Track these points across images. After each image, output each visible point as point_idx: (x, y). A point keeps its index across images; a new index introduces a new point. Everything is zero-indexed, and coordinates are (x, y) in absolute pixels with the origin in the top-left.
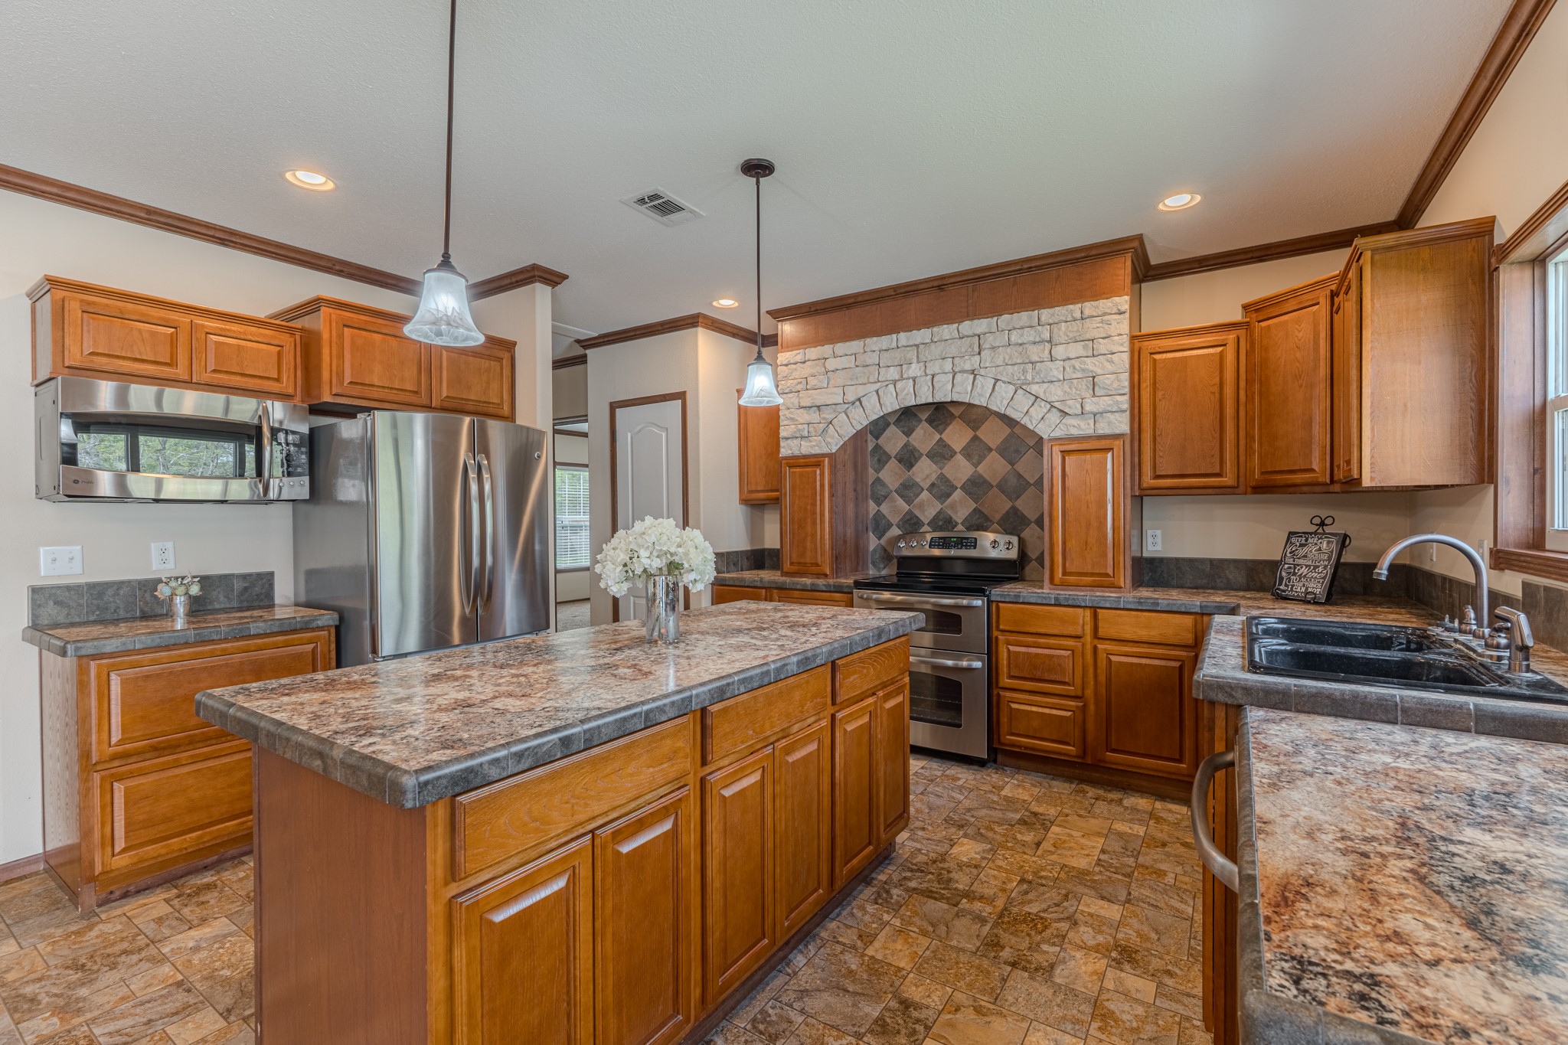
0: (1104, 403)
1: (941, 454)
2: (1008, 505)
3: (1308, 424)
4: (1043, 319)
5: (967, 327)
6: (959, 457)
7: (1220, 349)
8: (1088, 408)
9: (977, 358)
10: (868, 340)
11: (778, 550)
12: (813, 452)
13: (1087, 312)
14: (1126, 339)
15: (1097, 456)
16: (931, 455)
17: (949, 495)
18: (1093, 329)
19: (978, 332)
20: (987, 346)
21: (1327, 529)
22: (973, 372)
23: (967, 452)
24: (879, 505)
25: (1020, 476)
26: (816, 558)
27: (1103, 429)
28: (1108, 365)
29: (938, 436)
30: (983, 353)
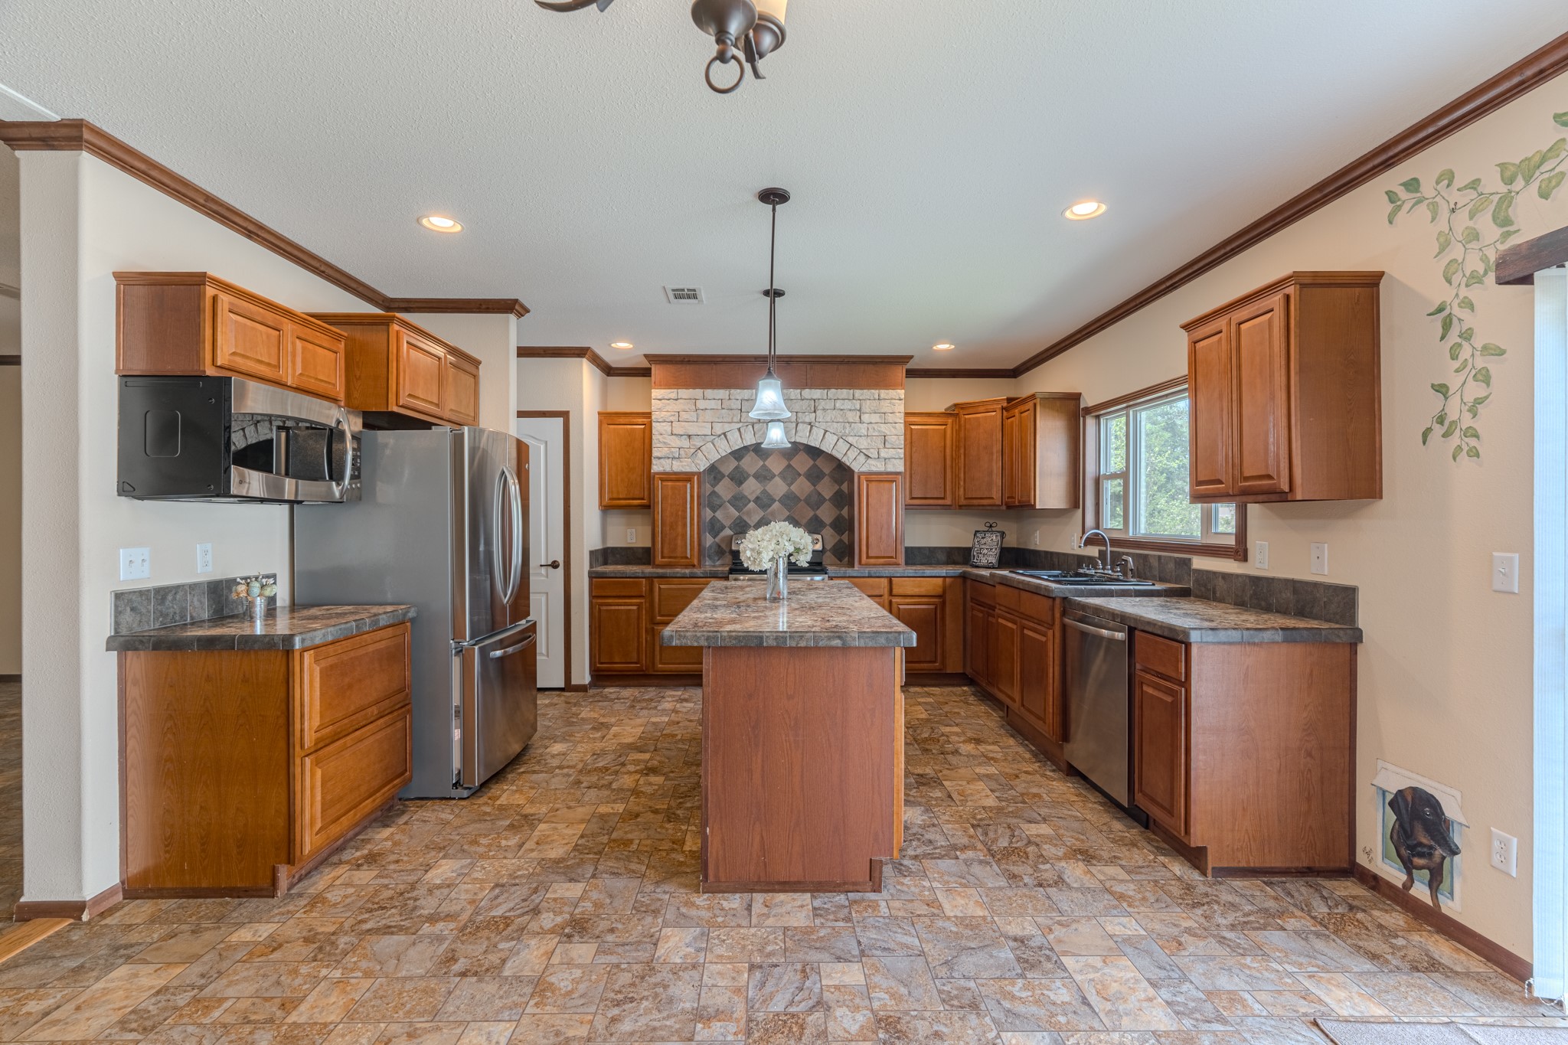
0: (891, 453)
1: (764, 476)
2: (811, 514)
3: (991, 473)
4: (857, 396)
5: (807, 393)
6: (777, 479)
7: (944, 427)
8: (883, 454)
9: (814, 414)
10: (732, 391)
11: (649, 549)
12: (684, 470)
13: (882, 396)
14: (902, 415)
15: (887, 485)
16: (757, 476)
17: (770, 506)
18: (885, 406)
19: (814, 397)
20: (820, 407)
21: (993, 529)
22: (810, 424)
23: (782, 475)
24: (714, 512)
25: (820, 494)
26: (686, 552)
27: (890, 469)
28: (893, 430)
29: (761, 463)
30: (817, 412)
